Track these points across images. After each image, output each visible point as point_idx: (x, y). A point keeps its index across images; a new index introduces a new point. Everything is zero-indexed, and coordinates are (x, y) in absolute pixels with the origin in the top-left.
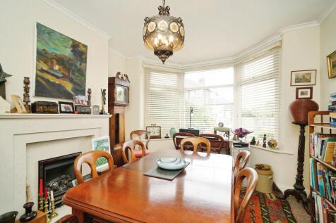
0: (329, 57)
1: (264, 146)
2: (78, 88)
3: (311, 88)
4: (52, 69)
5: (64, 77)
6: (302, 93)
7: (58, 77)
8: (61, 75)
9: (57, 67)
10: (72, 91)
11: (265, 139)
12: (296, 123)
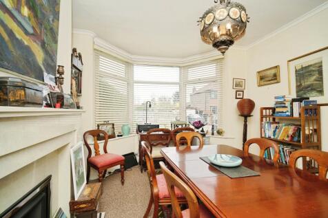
0: (259, 72)
1: (213, 134)
2: (50, 61)
3: (243, 92)
4: (19, 11)
5: (34, 36)
6: (239, 95)
7: (27, 33)
8: (31, 31)
9: (25, 11)
10: (43, 64)
11: (213, 128)
12: (242, 115)
